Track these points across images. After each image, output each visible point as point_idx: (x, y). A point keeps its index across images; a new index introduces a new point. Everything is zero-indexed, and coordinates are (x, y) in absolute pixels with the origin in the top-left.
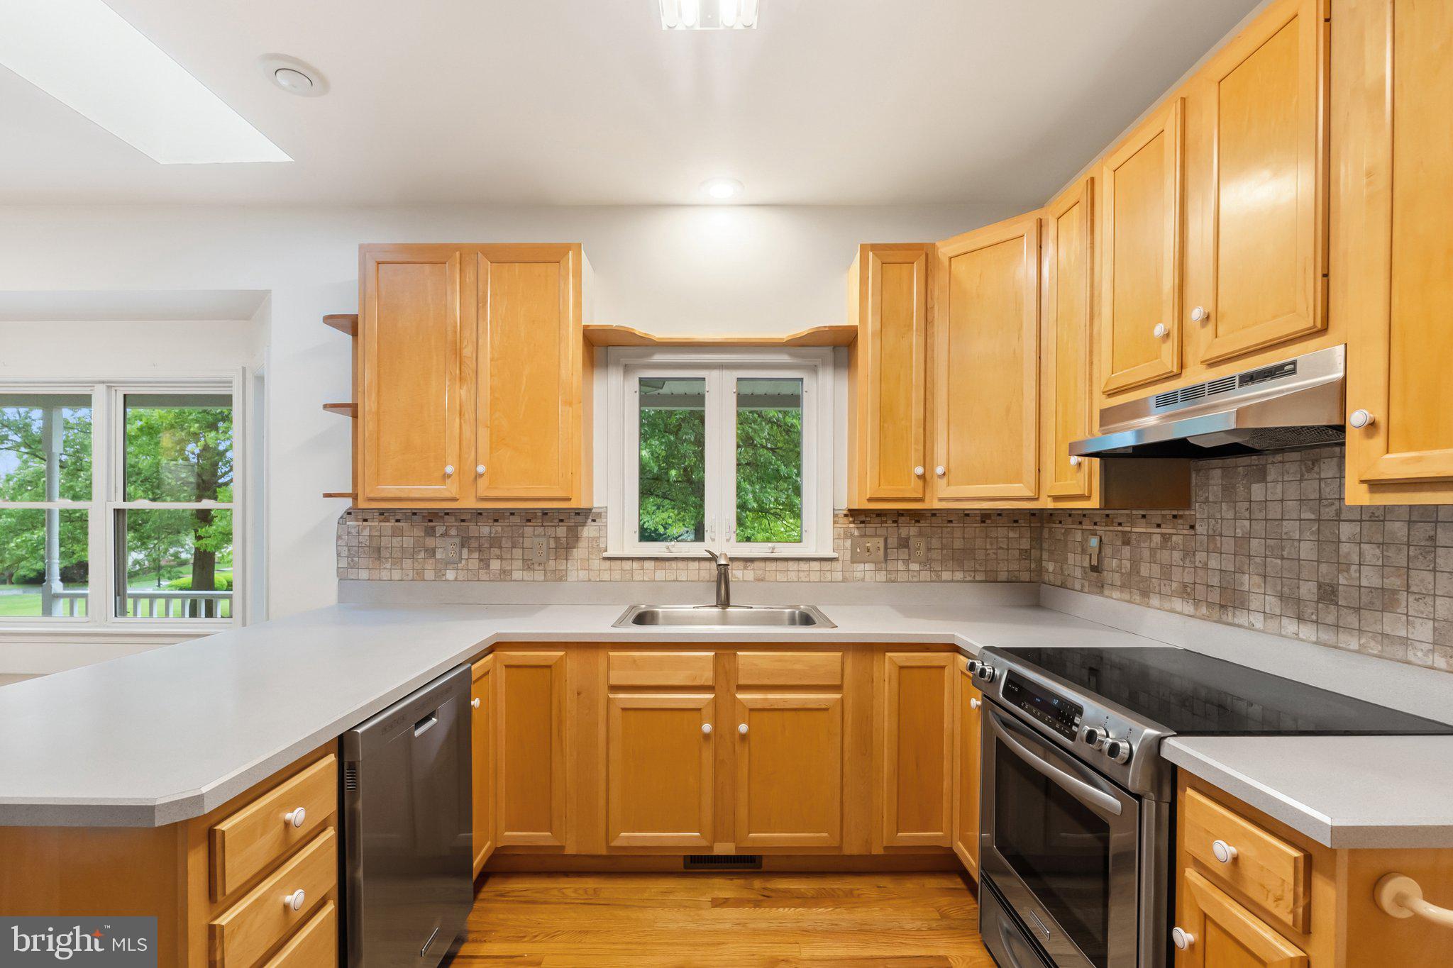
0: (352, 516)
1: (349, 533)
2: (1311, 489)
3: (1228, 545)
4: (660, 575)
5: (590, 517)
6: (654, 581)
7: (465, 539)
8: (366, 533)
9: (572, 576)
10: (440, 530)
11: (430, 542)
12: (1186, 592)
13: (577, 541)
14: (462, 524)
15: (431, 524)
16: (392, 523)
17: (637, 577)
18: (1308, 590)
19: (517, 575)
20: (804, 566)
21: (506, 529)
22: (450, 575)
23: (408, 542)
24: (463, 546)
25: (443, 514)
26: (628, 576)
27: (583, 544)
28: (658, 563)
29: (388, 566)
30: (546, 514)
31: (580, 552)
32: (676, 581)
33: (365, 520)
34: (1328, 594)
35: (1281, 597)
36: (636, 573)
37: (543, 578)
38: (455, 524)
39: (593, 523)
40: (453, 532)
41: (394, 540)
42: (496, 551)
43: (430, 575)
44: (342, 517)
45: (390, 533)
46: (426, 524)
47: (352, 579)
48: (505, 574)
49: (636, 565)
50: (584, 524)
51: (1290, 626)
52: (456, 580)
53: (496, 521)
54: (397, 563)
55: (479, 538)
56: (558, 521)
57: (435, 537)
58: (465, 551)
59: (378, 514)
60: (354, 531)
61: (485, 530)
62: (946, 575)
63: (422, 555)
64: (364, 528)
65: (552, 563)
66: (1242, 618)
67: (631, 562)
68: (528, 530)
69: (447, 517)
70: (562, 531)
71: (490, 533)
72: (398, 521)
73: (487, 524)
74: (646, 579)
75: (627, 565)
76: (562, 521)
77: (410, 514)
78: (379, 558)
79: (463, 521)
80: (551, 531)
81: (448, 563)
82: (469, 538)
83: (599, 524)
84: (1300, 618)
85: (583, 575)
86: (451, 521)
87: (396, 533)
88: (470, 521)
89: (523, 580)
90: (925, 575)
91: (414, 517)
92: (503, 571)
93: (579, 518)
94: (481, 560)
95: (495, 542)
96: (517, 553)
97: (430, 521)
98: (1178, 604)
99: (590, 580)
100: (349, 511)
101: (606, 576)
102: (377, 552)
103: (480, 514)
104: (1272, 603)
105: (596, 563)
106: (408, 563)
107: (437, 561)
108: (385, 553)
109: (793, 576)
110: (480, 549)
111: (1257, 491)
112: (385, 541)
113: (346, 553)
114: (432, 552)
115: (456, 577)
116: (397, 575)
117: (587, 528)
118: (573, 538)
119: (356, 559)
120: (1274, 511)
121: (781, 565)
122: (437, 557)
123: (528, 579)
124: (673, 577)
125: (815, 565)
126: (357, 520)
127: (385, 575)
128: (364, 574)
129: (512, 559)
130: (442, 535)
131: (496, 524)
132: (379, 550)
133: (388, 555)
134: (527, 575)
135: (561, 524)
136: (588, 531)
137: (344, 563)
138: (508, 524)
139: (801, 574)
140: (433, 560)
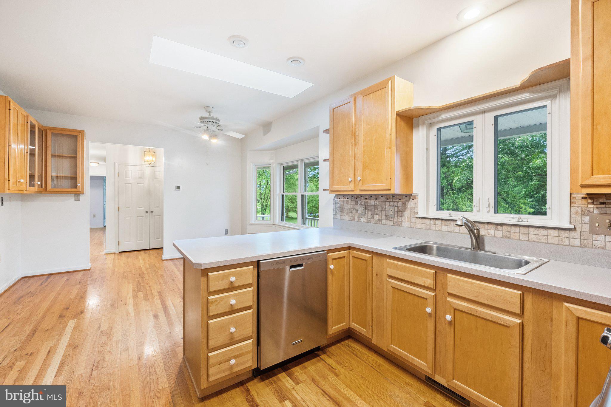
0: (336, 197)
4: (444, 228)
5: (411, 198)
6: (441, 230)
7: (366, 206)
8: (340, 203)
9: (404, 224)
10: (359, 202)
11: (356, 207)
13: (406, 208)
14: (366, 200)
15: (357, 200)
16: (346, 199)
17: (433, 228)
19: (383, 222)
20: (542, 231)
21: (380, 202)
22: (362, 220)
23: (351, 206)
24: (366, 209)
25: (360, 196)
26: (428, 227)
27: (408, 210)
28: (443, 222)
29: (345, 215)
30: (394, 196)
31: (407, 214)
32: (453, 232)
33: (340, 198)
36: (432, 226)
37: (392, 224)
38: (363, 200)
39: (413, 201)
40: (363, 203)
41: (347, 206)
42: (376, 211)
43: (356, 219)
44: (334, 199)
45: (346, 203)
46: (355, 200)
47: (337, 219)
49: (432, 222)
50: (408, 201)
53: (376, 199)
54: (347, 213)
55: (371, 206)
56: (398, 199)
57: (358, 205)
58: (367, 211)
59: (343, 196)
60: (337, 202)
61: (373, 203)
63: (354, 211)
64: (340, 201)
65: (396, 218)
67: (429, 220)
68: (387, 203)
70: (400, 204)
71: (375, 204)
72: (348, 199)
73: (374, 200)
74: (437, 229)
75: (428, 221)
76: (400, 199)
78: (343, 212)
79: (366, 199)
80: (395, 204)
81: (361, 215)
82: (368, 206)
83: (415, 201)
85: (408, 224)
86: (362, 198)
87: (348, 203)
88: (368, 199)
89: (385, 224)
91: (352, 197)
92: (379, 220)
93: (407, 198)
94: (371, 215)
95: (376, 208)
96: (384, 212)
97: (357, 199)
99: (411, 227)
101: (418, 226)
103: (371, 196)
105: (414, 220)
106: (350, 214)
107: (358, 214)
109: (533, 237)
110: (371, 210)
112: (345, 206)
113: (335, 209)
114: (357, 211)
115: (364, 221)
116: (347, 218)
117: (410, 203)
118: (405, 207)
119: (337, 212)
121: (523, 230)
123: (388, 224)
124: (451, 230)
126: (338, 198)
127: (345, 218)
128: (339, 217)
129: (382, 215)
130: (360, 204)
131: (376, 200)
132: (343, 209)
133: (345, 211)
134: (387, 222)
135: (400, 201)
136: (410, 204)
137: (335, 213)
138: (380, 200)
139: (541, 237)
140: (357, 214)
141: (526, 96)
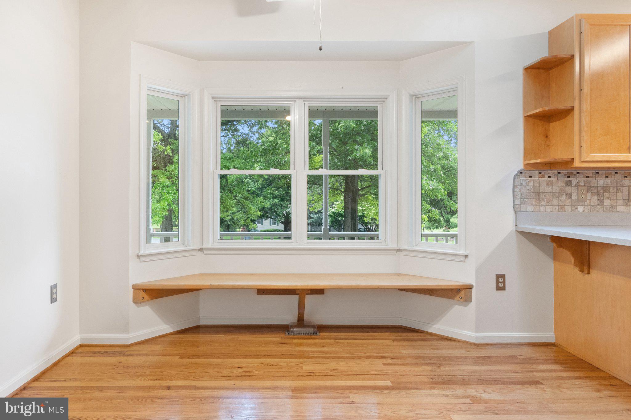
0: (523, 174)
1: (521, 184)
7: (589, 188)
8: (531, 184)
10: (574, 182)
11: (568, 189)
14: (587, 179)
15: (569, 179)
16: (546, 178)
19: (619, 209)
21: (613, 182)
22: (580, 209)
23: (555, 189)
24: (588, 192)
25: (576, 173)
29: (544, 203)
33: (531, 177)
38: (583, 179)
40: (582, 184)
41: (547, 188)
42: (607, 195)
43: (568, 209)
44: (517, 175)
45: (545, 184)
46: (566, 179)
47: (523, 211)
48: (612, 209)
52: (584, 211)
54: (549, 201)
55: (597, 187)
57: (571, 186)
58: (589, 195)
59: (538, 173)
60: (524, 183)
61: (601, 183)
63: (564, 197)
64: (530, 181)
68: (626, 183)
69: (578, 175)
71: (604, 185)
72: (549, 177)
73: (602, 179)
77: (557, 173)
78: (539, 199)
79: (588, 177)
81: (580, 201)
82: (591, 187)
86: (580, 176)
87: (549, 184)
88: (592, 177)
89: (623, 212)
91: (559, 175)
92: (612, 207)
94: (598, 200)
95: (606, 189)
96: (619, 196)
97: (569, 177)
100: (521, 171)
102: (537, 195)
106: (555, 202)
107: (573, 200)
108: (542, 196)
110: (598, 194)
112: (542, 189)
113: (520, 196)
114: (570, 195)
115: (584, 210)
116: (549, 209)
119: (525, 200)
122: (573, 198)
123: (626, 211)
126: (526, 177)
127: (542, 209)
128: (530, 208)
129: (616, 199)
130: (575, 185)
131: (607, 179)
132: (539, 194)
133: (544, 197)
134: (626, 209)
137: (518, 202)
138: (613, 179)
140: (570, 200)
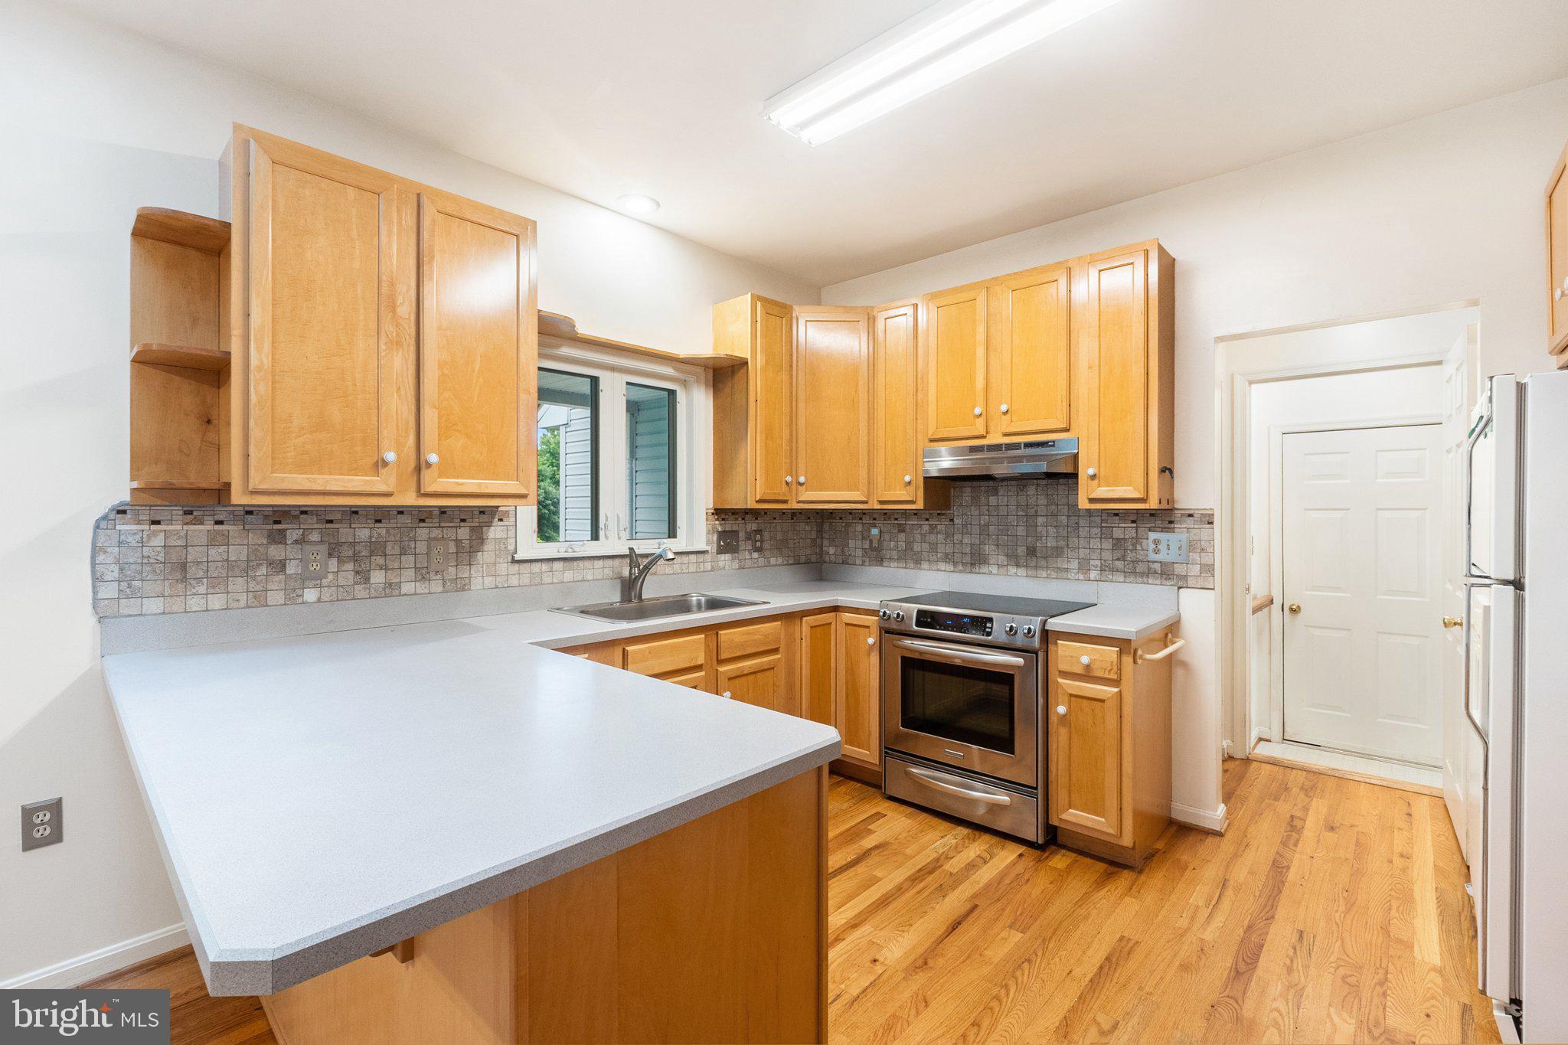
0: (128, 516)
1: (120, 544)
2: (1022, 500)
3: (976, 530)
4: (568, 576)
5: (497, 516)
6: (563, 582)
7: (333, 546)
8: (158, 541)
9: (477, 584)
10: (293, 534)
11: (276, 552)
12: (947, 558)
13: (482, 543)
14: (329, 526)
15: (276, 527)
16: (209, 526)
17: (547, 579)
18: (1021, 550)
19: (407, 588)
21: (391, 531)
22: (311, 595)
23: (238, 552)
24: (330, 555)
25: (297, 514)
26: (537, 580)
27: (489, 547)
28: (567, 564)
30: (445, 512)
31: (485, 556)
32: (583, 580)
33: (155, 522)
34: (1032, 552)
35: (1007, 556)
36: (545, 576)
37: (441, 589)
38: (316, 526)
39: (500, 523)
40: (315, 537)
41: (213, 551)
42: (380, 560)
43: (276, 597)
44: (105, 518)
45: (204, 540)
46: (269, 527)
47: (130, 616)
48: (391, 589)
49: (545, 567)
50: (489, 524)
51: (1012, 570)
52: (319, 600)
53: (379, 521)
54: (216, 584)
55: (353, 544)
56: (459, 520)
57: (286, 544)
58: (333, 562)
59: (181, 513)
60: (131, 540)
61: (363, 534)
62: (773, 561)
63: (263, 570)
64: (155, 534)
65: (452, 570)
66: (984, 569)
67: (540, 564)
68: (422, 533)
69: (303, 516)
70: (464, 533)
71: (371, 537)
72: (219, 522)
73: (366, 526)
74: (555, 581)
75: (536, 567)
76: (463, 520)
77: (242, 513)
78: (184, 579)
79: (331, 522)
80: (450, 533)
81: (307, 578)
82: (339, 544)
83: (507, 524)
84: (1018, 565)
85: (489, 581)
86: (310, 521)
87: (216, 540)
88: (340, 521)
89: (415, 594)
90: (762, 561)
91: (249, 518)
92: (390, 585)
93: (484, 518)
94: (358, 572)
95: (377, 548)
96: (407, 560)
97: (276, 522)
98: (942, 566)
99: (497, 587)
100: (121, 508)
101: (514, 581)
102: (180, 570)
103: (356, 513)
104: (1002, 559)
105: (504, 567)
106: (238, 584)
107: (288, 577)
108: (192, 571)
110: (355, 558)
111: (993, 500)
112: (193, 554)
113: (116, 574)
114: (282, 566)
115: (320, 598)
116: (217, 602)
117: (493, 528)
118: (478, 539)
119: (137, 584)
120: (1003, 511)
122: (288, 572)
123: (422, 592)
124: (580, 578)
125: (693, 557)
126: (139, 522)
127: (195, 603)
128: (153, 605)
129: (401, 568)
130: (296, 542)
131: (377, 525)
132: (184, 566)
133: (201, 574)
134: (421, 587)
135: (462, 524)
136: (495, 532)
137: (109, 591)
138: (395, 525)
139: (684, 567)
140: (282, 577)
141: (668, 371)
